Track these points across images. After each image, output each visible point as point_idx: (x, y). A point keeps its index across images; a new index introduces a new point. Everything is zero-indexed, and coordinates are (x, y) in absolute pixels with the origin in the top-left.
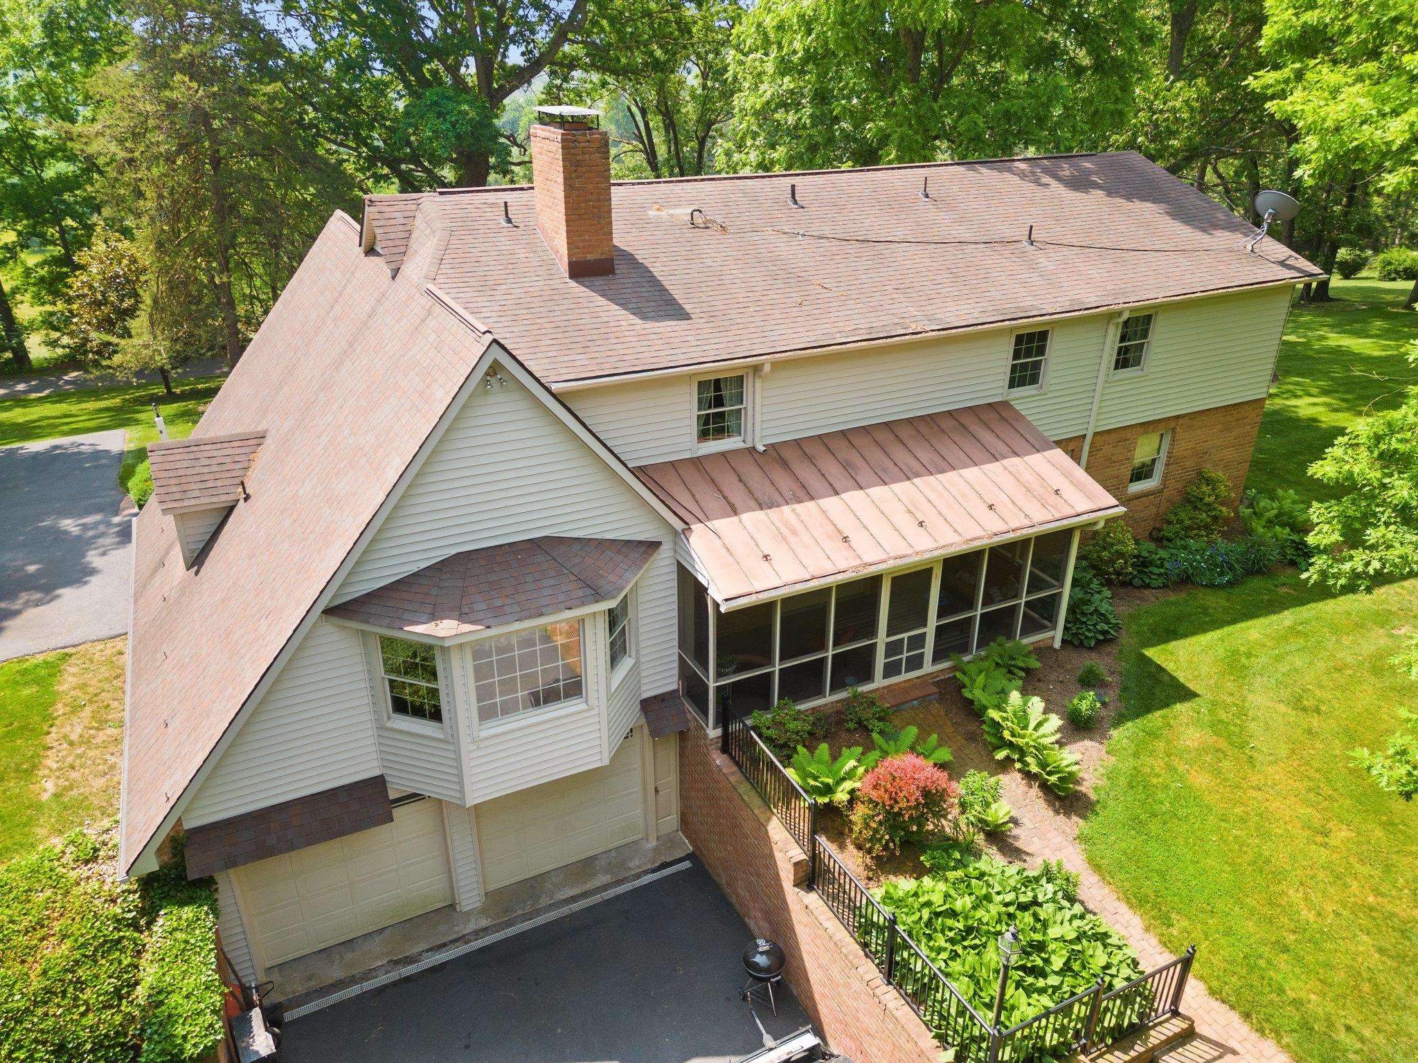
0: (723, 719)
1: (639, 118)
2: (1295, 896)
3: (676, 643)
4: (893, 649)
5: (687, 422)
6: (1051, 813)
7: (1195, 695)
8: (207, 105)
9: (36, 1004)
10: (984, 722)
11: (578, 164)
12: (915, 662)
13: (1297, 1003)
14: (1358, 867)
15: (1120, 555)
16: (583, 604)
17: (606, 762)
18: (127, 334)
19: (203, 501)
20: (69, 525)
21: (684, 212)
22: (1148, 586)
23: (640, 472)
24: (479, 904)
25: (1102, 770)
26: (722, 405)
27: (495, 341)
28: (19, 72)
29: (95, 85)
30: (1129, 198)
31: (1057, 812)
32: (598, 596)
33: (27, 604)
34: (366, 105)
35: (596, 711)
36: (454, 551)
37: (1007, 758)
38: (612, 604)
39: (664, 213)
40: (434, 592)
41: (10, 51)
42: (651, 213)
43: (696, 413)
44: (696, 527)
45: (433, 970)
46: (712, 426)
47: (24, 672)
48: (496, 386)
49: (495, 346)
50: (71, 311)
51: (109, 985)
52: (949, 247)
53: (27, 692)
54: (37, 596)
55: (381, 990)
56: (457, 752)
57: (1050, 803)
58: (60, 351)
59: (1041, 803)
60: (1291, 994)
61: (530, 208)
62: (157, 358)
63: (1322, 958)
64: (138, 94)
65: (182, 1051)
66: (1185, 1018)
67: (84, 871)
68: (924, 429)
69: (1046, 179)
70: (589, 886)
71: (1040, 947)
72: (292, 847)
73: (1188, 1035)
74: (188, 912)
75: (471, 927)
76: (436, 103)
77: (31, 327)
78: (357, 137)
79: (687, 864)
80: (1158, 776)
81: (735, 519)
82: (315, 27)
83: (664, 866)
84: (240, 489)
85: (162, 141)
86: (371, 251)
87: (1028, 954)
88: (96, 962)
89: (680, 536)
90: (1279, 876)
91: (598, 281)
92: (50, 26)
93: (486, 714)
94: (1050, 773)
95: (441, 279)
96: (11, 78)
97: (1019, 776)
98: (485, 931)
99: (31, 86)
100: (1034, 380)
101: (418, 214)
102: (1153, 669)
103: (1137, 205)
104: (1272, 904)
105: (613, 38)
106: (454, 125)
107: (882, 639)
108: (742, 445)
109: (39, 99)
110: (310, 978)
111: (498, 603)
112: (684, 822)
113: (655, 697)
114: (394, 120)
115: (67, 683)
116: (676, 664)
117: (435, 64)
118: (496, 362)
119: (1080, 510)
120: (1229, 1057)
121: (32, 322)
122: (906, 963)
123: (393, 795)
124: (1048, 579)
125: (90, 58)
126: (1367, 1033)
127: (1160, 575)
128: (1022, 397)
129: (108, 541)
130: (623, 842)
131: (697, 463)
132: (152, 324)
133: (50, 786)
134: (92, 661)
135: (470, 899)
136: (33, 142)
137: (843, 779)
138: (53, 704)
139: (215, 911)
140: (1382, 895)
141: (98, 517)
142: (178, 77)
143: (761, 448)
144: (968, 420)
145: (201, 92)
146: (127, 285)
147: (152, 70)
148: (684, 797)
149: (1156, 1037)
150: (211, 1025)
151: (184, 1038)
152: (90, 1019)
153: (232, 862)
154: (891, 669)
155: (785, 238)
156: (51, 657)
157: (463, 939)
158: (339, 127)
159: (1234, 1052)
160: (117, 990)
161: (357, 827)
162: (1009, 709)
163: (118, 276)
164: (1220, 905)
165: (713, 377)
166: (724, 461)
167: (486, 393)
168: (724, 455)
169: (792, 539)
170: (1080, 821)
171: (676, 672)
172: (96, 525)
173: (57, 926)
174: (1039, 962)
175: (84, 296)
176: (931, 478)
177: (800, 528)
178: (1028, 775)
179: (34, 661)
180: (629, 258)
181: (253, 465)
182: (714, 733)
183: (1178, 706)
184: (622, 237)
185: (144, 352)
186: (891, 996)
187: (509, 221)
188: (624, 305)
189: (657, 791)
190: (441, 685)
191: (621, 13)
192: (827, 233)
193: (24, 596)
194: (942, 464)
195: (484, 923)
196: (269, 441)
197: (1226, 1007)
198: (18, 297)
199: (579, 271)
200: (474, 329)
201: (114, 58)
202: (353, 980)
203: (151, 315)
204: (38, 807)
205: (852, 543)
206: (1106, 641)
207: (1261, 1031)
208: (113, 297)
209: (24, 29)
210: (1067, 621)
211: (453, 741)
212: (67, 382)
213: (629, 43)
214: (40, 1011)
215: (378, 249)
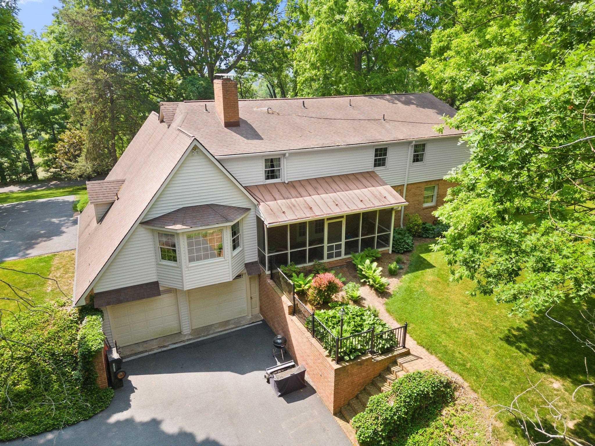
0: (271, 268)
1: (271, 89)
2: (452, 320)
3: (257, 244)
4: (330, 248)
5: (262, 172)
6: (377, 297)
7: (434, 267)
8: (110, 80)
9: (46, 341)
10: (358, 270)
11: (227, 91)
12: (339, 254)
13: (445, 346)
14: (476, 313)
15: (416, 225)
16: (222, 223)
17: (231, 280)
18: (77, 162)
19: (104, 200)
20: (55, 220)
21: (265, 109)
22: (428, 237)
23: (246, 188)
24: (189, 332)
25: (397, 286)
26: (274, 167)
27: (195, 139)
28: (43, 72)
29: (70, 75)
30: (424, 108)
31: (379, 297)
32: (227, 221)
33: (41, 241)
34: (167, 82)
35: (228, 261)
36: (182, 207)
37: (365, 281)
38: (232, 224)
39: (259, 109)
40: (175, 217)
41: (40, 65)
42: (255, 109)
43: (264, 169)
44: (262, 204)
45: (173, 349)
46: (271, 174)
47: (40, 259)
48: (196, 154)
49: (195, 141)
50: (56, 156)
51: (68, 338)
52: (356, 121)
53: (41, 264)
54: (45, 239)
55: (155, 354)
56: (181, 271)
57: (377, 294)
58: (49, 174)
59: (374, 294)
60: (443, 344)
61: (214, 107)
62: (88, 170)
63: (456, 335)
64: (86, 76)
65: (91, 349)
66: (407, 349)
67: (61, 309)
68: (343, 178)
69: (397, 102)
70: (227, 328)
71: (361, 325)
72: (128, 301)
73: (408, 353)
74: (94, 317)
75: (186, 338)
76: (191, 81)
77: (39, 166)
78: (164, 94)
79: (261, 322)
80: (416, 288)
81: (275, 202)
82: (150, 56)
83: (253, 323)
84: (116, 197)
85: (93, 93)
86: (162, 121)
87: (357, 327)
88: (64, 332)
89: (256, 206)
90: (448, 314)
91: (234, 128)
92: (56, 56)
93: (191, 260)
94: (377, 284)
95: (183, 127)
96: (39, 75)
97: (368, 287)
98: (190, 339)
99: (46, 77)
100: (384, 164)
101: (178, 109)
102: (422, 260)
103: (427, 110)
104: (443, 321)
105: (259, 59)
106: (197, 88)
107: (326, 244)
108: (281, 181)
109: (49, 81)
110: (132, 351)
111: (195, 221)
112: (261, 309)
113: (250, 263)
114: (177, 88)
115: (56, 262)
116: (257, 252)
117: (193, 68)
118: (195, 145)
119: (392, 203)
120: (420, 359)
121: (39, 164)
122: (318, 330)
123: (161, 289)
124: (385, 228)
125: (69, 66)
126: (465, 354)
127: (432, 233)
128: (379, 170)
129: (69, 224)
130: (240, 316)
131: (265, 186)
132: (86, 159)
133: (50, 289)
134: (63, 256)
135: (186, 330)
136: (45, 97)
137: (307, 283)
138: (50, 267)
139: (102, 317)
140: (481, 320)
141: (65, 218)
142: (100, 70)
143: (287, 182)
144: (359, 177)
145: (108, 76)
146: (78, 146)
147: (91, 69)
148: (260, 300)
149: (396, 353)
150: (100, 343)
151: (92, 345)
152: (62, 347)
153: (108, 304)
154: (330, 256)
155: (299, 117)
156: (50, 255)
157: (184, 341)
158: (157, 91)
159: (421, 358)
160: (71, 340)
161: (148, 297)
162: (365, 265)
163: (74, 143)
164: (426, 321)
165: (270, 158)
166: (274, 186)
167: (193, 156)
168: (274, 184)
169: (293, 208)
170: (386, 300)
171: (257, 254)
172: (64, 220)
173: (52, 322)
174: (360, 329)
175: (61, 150)
176: (343, 193)
177: (296, 205)
178: (372, 286)
179: (43, 257)
180: (245, 122)
181: (121, 190)
182: (268, 273)
183: (428, 270)
184: (242, 115)
185: (83, 168)
186: (314, 341)
187: (207, 110)
188: (242, 135)
189: (251, 298)
190: (177, 249)
191: (262, 50)
192: (314, 116)
193: (40, 239)
194: (347, 188)
195: (190, 337)
196: (126, 182)
197: (422, 347)
198: (35, 155)
199: (228, 125)
200: (189, 136)
201: (78, 65)
202: (146, 351)
203: (86, 155)
204: (46, 294)
205: (313, 210)
206: (407, 251)
207: (431, 353)
208: (72, 150)
209: (45, 58)
210: (393, 244)
211: (180, 267)
212: (52, 185)
213: (264, 60)
214: (47, 344)
215: (164, 120)
